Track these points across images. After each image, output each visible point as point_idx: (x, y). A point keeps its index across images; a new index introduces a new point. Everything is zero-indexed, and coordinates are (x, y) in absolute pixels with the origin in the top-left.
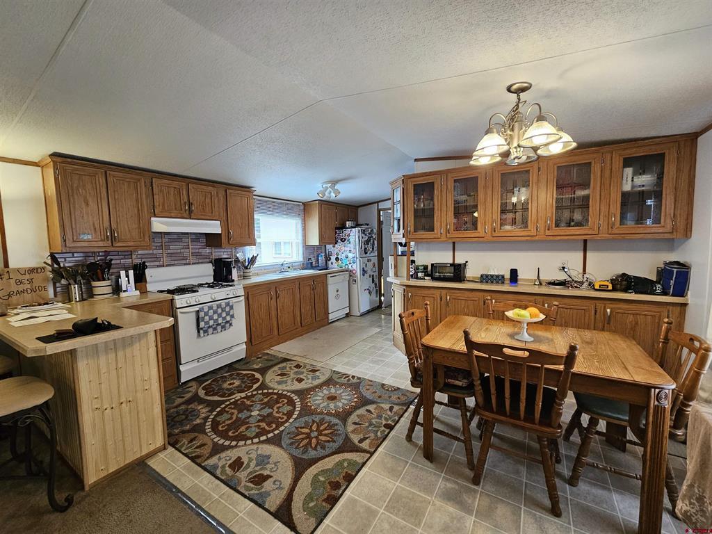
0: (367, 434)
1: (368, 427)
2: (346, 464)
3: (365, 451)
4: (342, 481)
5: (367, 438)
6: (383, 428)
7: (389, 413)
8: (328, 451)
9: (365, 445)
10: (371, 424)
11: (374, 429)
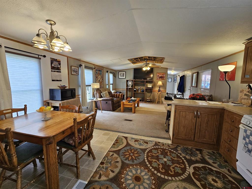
0: (111, 158)
1: (111, 161)
2: (116, 147)
3: (111, 151)
4: (116, 143)
5: (111, 156)
6: (105, 162)
7: (101, 172)
8: (123, 149)
9: (111, 153)
10: (110, 163)
11: (109, 161)
